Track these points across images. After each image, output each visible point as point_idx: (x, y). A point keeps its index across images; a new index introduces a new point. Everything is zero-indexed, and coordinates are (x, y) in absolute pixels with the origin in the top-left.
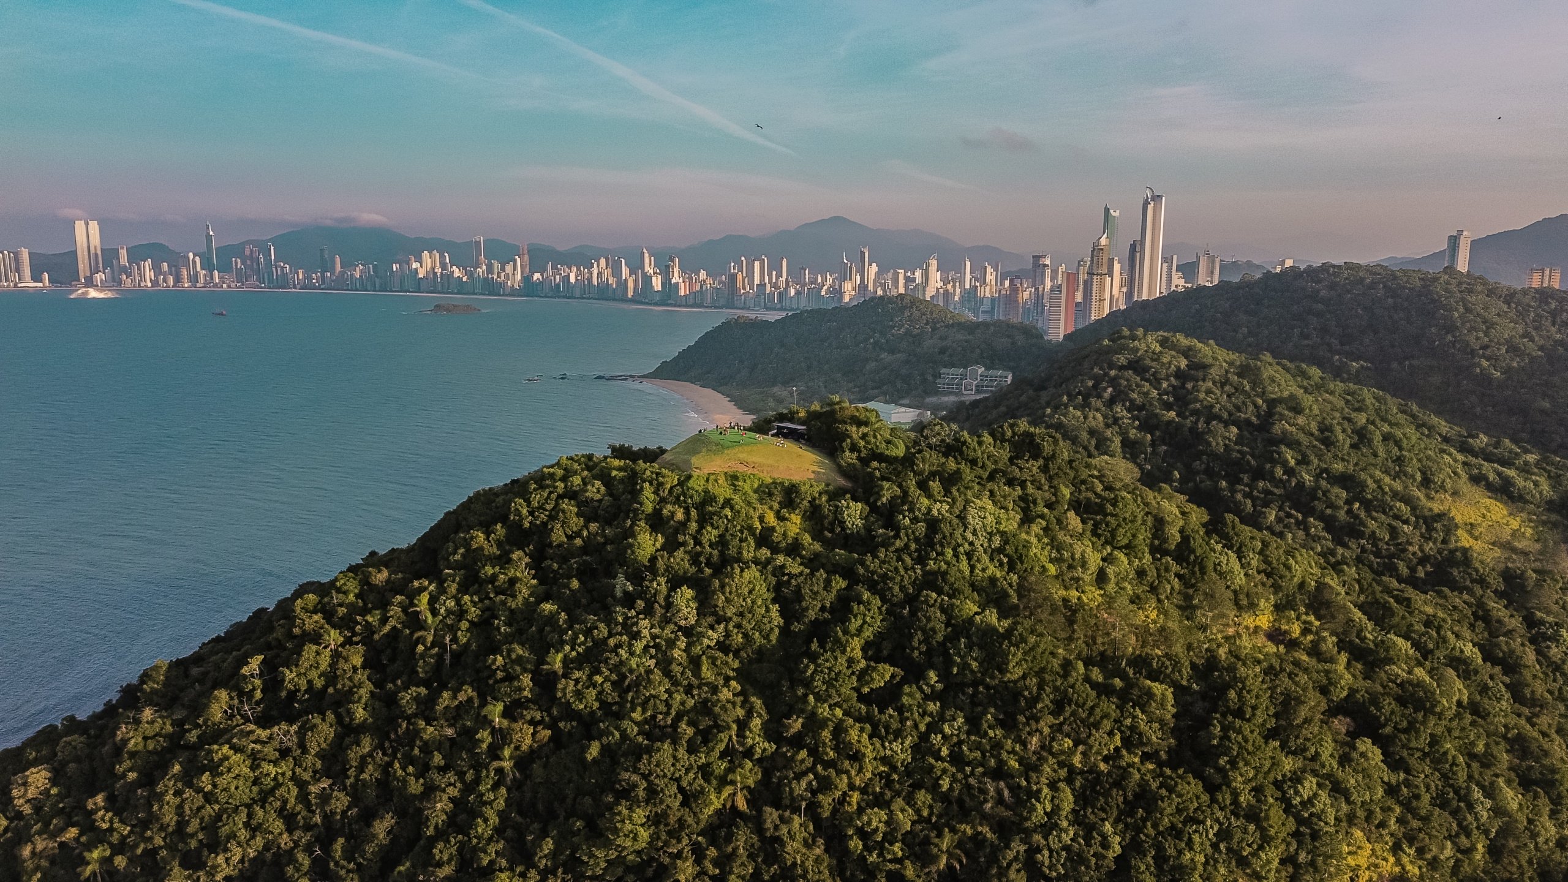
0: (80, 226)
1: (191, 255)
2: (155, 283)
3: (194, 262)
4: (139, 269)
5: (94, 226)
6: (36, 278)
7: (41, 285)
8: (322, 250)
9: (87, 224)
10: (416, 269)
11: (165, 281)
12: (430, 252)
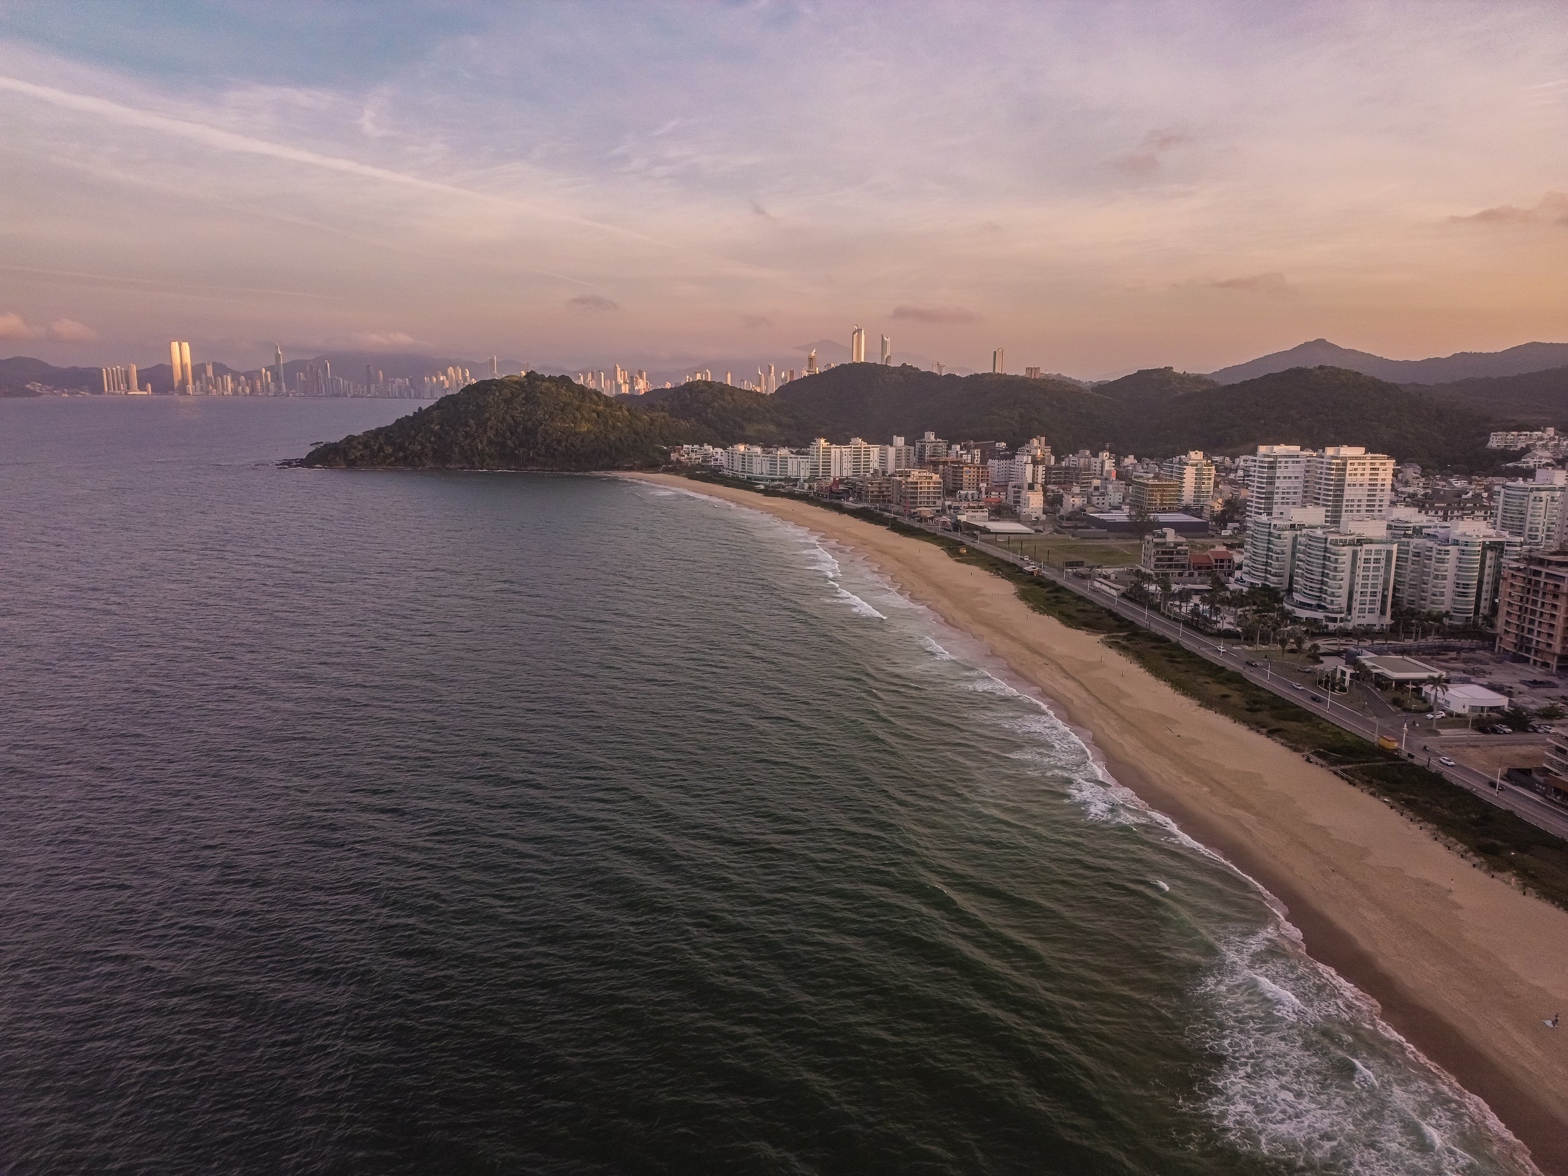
0: (175, 345)
1: (264, 370)
2: (235, 392)
3: (266, 376)
4: (222, 381)
5: (186, 346)
6: (142, 387)
7: (146, 393)
8: (368, 366)
9: (180, 345)
10: (443, 381)
11: (243, 390)
12: (454, 368)
